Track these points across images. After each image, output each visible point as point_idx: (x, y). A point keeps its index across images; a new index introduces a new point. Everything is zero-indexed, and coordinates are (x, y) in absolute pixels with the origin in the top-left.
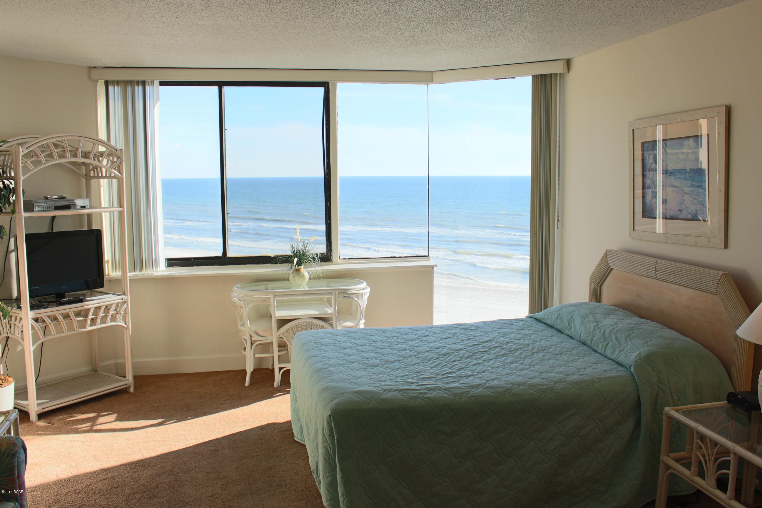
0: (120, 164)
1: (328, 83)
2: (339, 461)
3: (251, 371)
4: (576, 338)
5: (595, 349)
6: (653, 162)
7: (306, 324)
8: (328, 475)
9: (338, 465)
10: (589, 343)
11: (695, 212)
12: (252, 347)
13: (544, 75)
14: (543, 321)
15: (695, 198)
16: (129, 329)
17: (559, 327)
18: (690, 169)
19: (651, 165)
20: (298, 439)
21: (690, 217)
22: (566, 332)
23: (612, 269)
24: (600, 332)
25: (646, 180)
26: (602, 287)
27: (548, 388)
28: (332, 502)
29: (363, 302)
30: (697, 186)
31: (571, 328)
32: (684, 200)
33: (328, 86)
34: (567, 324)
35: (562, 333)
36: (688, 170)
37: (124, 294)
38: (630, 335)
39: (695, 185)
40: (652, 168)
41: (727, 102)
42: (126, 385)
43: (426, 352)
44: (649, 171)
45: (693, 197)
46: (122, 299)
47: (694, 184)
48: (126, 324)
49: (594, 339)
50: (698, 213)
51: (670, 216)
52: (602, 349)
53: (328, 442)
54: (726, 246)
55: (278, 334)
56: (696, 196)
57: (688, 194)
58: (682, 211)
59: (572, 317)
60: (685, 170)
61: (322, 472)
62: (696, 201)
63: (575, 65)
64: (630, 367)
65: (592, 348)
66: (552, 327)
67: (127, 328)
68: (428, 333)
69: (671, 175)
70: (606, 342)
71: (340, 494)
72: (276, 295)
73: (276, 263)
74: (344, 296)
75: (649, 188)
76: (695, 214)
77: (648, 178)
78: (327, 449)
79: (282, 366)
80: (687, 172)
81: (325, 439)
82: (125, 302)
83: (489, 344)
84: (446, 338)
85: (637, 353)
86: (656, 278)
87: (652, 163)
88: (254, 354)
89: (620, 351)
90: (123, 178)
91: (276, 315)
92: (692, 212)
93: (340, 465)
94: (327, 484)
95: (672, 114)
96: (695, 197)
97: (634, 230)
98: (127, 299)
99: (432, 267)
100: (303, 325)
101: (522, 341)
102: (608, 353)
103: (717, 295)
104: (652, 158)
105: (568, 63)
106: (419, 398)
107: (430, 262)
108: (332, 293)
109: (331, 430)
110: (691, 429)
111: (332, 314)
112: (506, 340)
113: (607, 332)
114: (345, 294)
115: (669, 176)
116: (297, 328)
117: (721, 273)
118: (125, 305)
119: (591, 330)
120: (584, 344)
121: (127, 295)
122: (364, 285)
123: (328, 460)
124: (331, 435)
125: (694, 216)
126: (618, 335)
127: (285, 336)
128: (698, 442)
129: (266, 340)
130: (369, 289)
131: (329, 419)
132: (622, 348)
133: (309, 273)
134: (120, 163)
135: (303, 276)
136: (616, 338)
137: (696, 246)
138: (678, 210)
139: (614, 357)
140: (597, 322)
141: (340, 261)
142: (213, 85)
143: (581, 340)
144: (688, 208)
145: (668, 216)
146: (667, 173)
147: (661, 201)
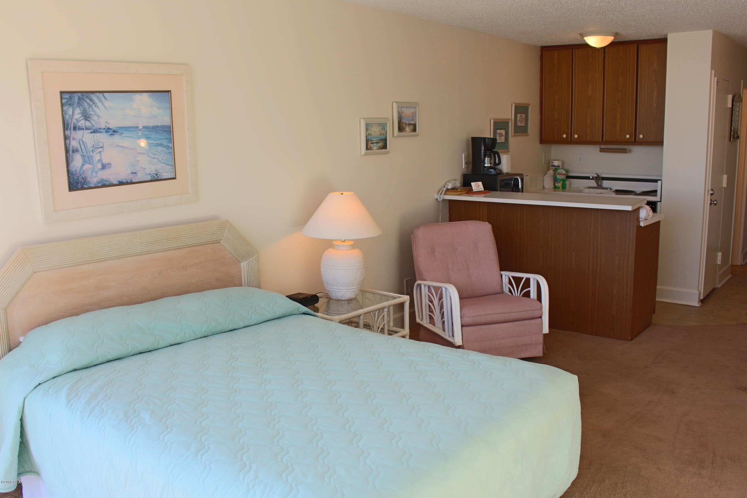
6: (82, 118)
11: (156, 172)
15: (154, 158)
19: (78, 122)
21: (149, 178)
25: (70, 142)
30: (156, 145)
32: (138, 161)
36: (141, 127)
39: (153, 143)
40: (80, 125)
44: (75, 128)
45: (151, 157)
50: (159, 173)
51: (119, 181)
56: (155, 154)
57: (143, 153)
58: (137, 173)
60: (137, 127)
62: (155, 160)
69: (115, 134)
75: (75, 151)
76: (155, 174)
77: (74, 139)
80: (140, 130)
87: (79, 120)
92: (151, 173)
96: (153, 156)
97: (53, 211)
104: (79, 113)
115: (112, 135)
125: (154, 177)
138: (131, 173)
144: (145, 169)
145: (116, 182)
146: (107, 132)
147: (99, 166)
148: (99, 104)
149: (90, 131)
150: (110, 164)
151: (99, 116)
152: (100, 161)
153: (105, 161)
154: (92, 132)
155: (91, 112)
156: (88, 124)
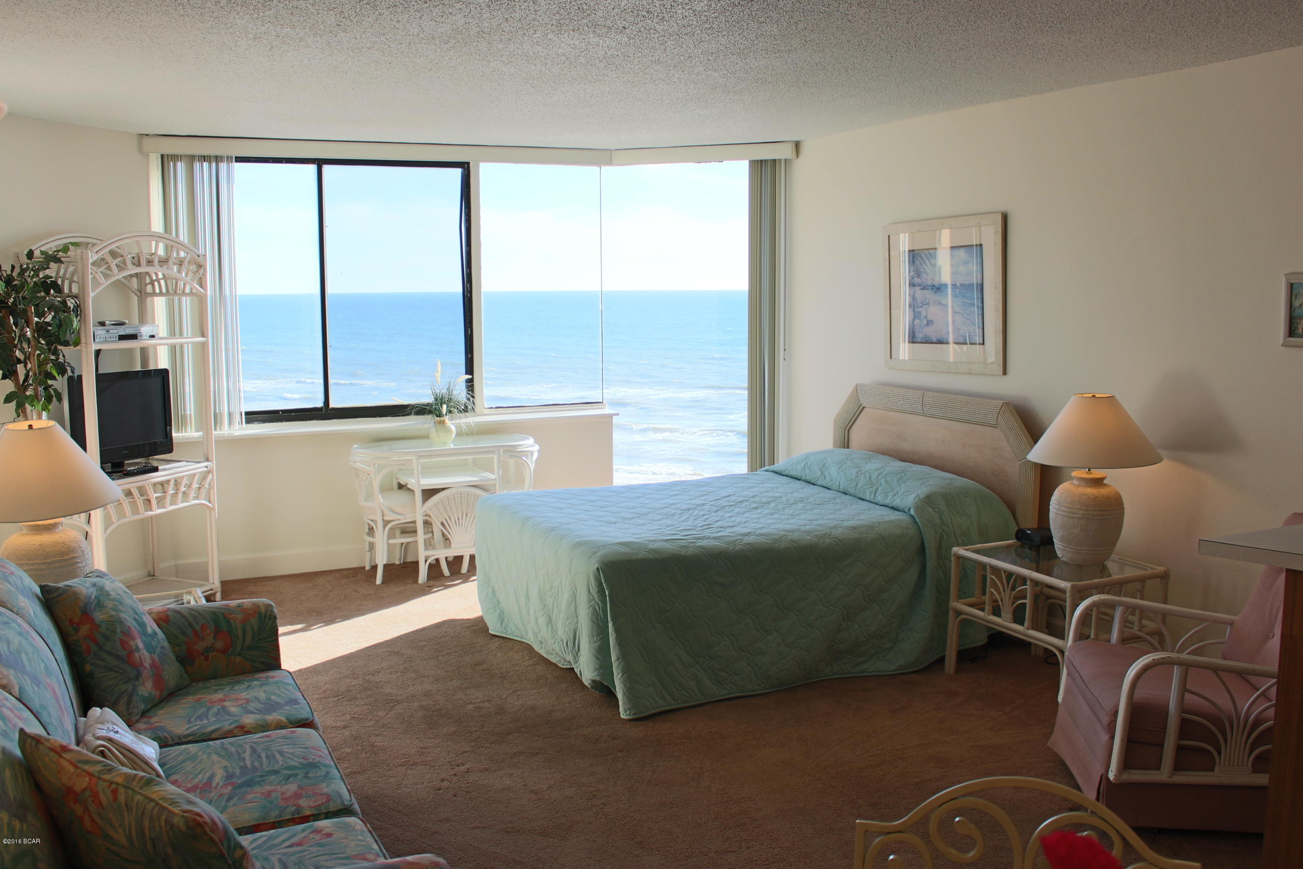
0: (203, 276)
1: (468, 163)
2: (612, 620)
3: (384, 563)
4: (833, 488)
5: (862, 497)
7: (461, 494)
8: (597, 639)
9: (610, 624)
10: (852, 491)
12: (384, 530)
13: (765, 160)
14: (784, 474)
15: (968, 319)
16: (215, 510)
17: (809, 478)
18: (961, 285)
20: (494, 631)
21: (960, 340)
22: (820, 482)
23: (864, 407)
24: (865, 477)
26: (850, 431)
27: (825, 534)
28: (601, 671)
29: (532, 462)
30: (970, 304)
31: (825, 477)
32: (954, 321)
33: (469, 167)
34: (819, 474)
35: (814, 484)
36: (958, 285)
37: (208, 460)
38: (901, 478)
39: (967, 303)
41: (1003, 209)
42: (212, 590)
43: (664, 508)
46: (207, 467)
47: (966, 301)
48: (210, 502)
49: (859, 486)
50: (971, 335)
51: (937, 340)
52: (870, 496)
53: (595, 600)
54: (1005, 372)
55: (424, 510)
56: (969, 315)
57: (959, 313)
59: (824, 465)
61: (587, 638)
63: (805, 149)
64: (909, 510)
65: (856, 497)
66: (799, 480)
67: (213, 509)
68: (650, 492)
69: (938, 291)
70: (875, 488)
71: (613, 658)
72: (420, 456)
73: (409, 414)
74: (511, 456)
78: (594, 609)
79: (428, 553)
80: (957, 288)
81: (591, 597)
82: (209, 472)
83: (733, 498)
84: (675, 495)
85: (914, 495)
86: (924, 414)
88: (388, 539)
89: (895, 495)
90: (206, 295)
91: (421, 483)
92: (964, 335)
93: (614, 624)
94: (595, 650)
95: (939, 218)
96: (966, 317)
97: (891, 358)
98: (213, 467)
99: (611, 416)
100: (456, 496)
101: (770, 494)
102: (879, 499)
103: (997, 427)
105: (797, 145)
106: (691, 547)
107: (607, 411)
108: (494, 451)
109: (600, 585)
110: (983, 566)
111: (494, 479)
112: (751, 494)
113: (874, 477)
114: (512, 452)
115: (936, 292)
116: (448, 500)
117: (1001, 402)
118: (210, 476)
119: (854, 476)
120: (846, 494)
121: (212, 462)
122: (531, 441)
123: (596, 621)
124: (601, 591)
125: (966, 340)
126: (889, 479)
127: (432, 512)
128: (992, 578)
129: (405, 519)
130: (537, 448)
131: (596, 573)
132: (895, 492)
133: (456, 427)
134: (203, 274)
135: (450, 430)
136: (886, 481)
137: (970, 374)
139: (887, 502)
140: (858, 467)
141: (486, 411)
142: (308, 163)
143: (841, 489)
144: (959, 329)
145: (935, 340)
146: (932, 289)
147: (925, 322)
148: (927, 262)
149: (919, 288)
150: (932, 321)
151: (927, 274)
152: (926, 317)
153: (929, 318)
154: (921, 289)
155: (922, 270)
156: (919, 281)
